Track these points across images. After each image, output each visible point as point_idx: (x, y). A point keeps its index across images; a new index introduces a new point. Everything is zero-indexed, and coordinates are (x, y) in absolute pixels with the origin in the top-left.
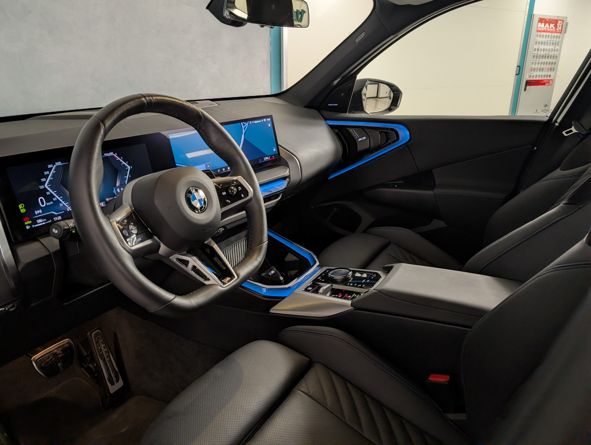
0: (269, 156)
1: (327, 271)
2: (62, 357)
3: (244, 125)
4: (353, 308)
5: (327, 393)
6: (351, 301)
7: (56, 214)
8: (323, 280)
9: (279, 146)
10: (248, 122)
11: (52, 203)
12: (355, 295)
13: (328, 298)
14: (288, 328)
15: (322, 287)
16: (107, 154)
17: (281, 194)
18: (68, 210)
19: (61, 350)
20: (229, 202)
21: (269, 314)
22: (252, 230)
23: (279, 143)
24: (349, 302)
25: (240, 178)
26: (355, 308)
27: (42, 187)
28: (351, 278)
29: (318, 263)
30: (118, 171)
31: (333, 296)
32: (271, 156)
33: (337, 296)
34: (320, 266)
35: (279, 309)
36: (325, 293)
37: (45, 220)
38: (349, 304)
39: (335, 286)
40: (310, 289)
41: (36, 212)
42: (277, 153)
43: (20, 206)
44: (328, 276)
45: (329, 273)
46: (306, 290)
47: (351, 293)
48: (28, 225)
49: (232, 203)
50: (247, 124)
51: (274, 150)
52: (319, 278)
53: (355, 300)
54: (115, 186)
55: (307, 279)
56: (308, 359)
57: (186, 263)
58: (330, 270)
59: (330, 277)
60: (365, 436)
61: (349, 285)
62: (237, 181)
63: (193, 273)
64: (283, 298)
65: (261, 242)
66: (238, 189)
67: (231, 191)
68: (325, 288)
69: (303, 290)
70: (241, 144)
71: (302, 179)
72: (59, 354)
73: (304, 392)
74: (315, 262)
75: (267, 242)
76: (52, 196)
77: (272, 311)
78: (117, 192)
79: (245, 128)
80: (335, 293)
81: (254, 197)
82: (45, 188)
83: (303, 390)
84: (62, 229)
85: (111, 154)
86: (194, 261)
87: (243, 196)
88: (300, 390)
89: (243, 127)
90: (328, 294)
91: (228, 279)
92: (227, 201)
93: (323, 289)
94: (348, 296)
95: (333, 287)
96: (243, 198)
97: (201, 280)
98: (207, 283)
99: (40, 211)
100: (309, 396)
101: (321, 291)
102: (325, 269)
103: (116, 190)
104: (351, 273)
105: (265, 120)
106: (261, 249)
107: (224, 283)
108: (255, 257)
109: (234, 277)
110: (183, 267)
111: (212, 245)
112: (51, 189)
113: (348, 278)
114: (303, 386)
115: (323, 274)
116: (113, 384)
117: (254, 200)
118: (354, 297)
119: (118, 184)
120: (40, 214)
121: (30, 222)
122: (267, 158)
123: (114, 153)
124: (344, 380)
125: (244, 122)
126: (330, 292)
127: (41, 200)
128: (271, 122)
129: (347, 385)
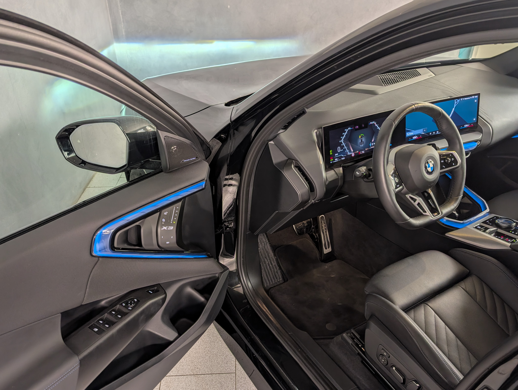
0: (469, 124)
1: (495, 218)
2: (307, 226)
3: (456, 101)
4: (510, 248)
5: (478, 293)
6: (511, 244)
7: (343, 156)
8: (491, 224)
9: (479, 117)
10: (460, 99)
11: (342, 150)
12: (514, 240)
13: (492, 237)
14: (459, 249)
15: (489, 228)
16: (372, 123)
17: (470, 153)
18: (348, 154)
19: (306, 222)
20: (444, 167)
21: (444, 236)
22: (454, 186)
23: (480, 113)
24: (509, 244)
25: (454, 153)
26: (512, 249)
27: (340, 141)
28: (514, 228)
29: (488, 210)
30: (375, 132)
31: (496, 236)
32: (470, 124)
33: (499, 237)
34: (490, 213)
35: (452, 235)
36: (490, 233)
37: (338, 159)
38: (509, 245)
39: (499, 230)
40: (478, 227)
41: (336, 155)
42: (476, 121)
43: (331, 151)
44: (496, 222)
45: (497, 220)
46: (476, 228)
47: (512, 238)
48: (332, 161)
49: (446, 168)
50: (458, 101)
51: (474, 119)
52: (487, 222)
53: (513, 244)
54: (371, 142)
55: (478, 220)
56: (468, 271)
57: (415, 200)
58: (497, 218)
59: (496, 223)
60: (498, 324)
61: (511, 233)
62: (452, 154)
63: (417, 207)
64: (457, 229)
65: (459, 195)
66: (451, 159)
67: (447, 160)
68: (491, 230)
69: (473, 227)
70: (451, 115)
71: (491, 143)
72: (305, 224)
73: (463, 288)
74: (486, 209)
75: (462, 195)
76: (343, 146)
77: (447, 235)
78: (371, 145)
79: (456, 104)
80: (498, 235)
81: (461, 166)
82: (341, 142)
83: (462, 287)
84: (361, 173)
85: (373, 122)
86: (419, 200)
87: (454, 164)
88: (461, 287)
89: (455, 103)
90: (493, 235)
91: (436, 214)
92: (443, 166)
93: (490, 230)
94: (509, 240)
95: (498, 231)
96: (454, 166)
97: (422, 211)
98: (424, 213)
99: (337, 154)
100: (466, 291)
101: (488, 231)
102: (493, 215)
103: (371, 144)
104: (515, 224)
105: (473, 97)
106: (457, 199)
107: (434, 216)
108: (452, 203)
109: (440, 214)
110: (412, 202)
111: (429, 192)
112: (344, 142)
113: (512, 227)
114: (463, 284)
115: (491, 220)
116: (326, 249)
117: (460, 167)
118: (513, 242)
119: (373, 141)
120: (337, 156)
121: (333, 160)
122: (467, 125)
123: (375, 122)
124: (492, 290)
125: (457, 99)
126: (495, 234)
127: (339, 148)
128: (477, 99)
129: (492, 293)
